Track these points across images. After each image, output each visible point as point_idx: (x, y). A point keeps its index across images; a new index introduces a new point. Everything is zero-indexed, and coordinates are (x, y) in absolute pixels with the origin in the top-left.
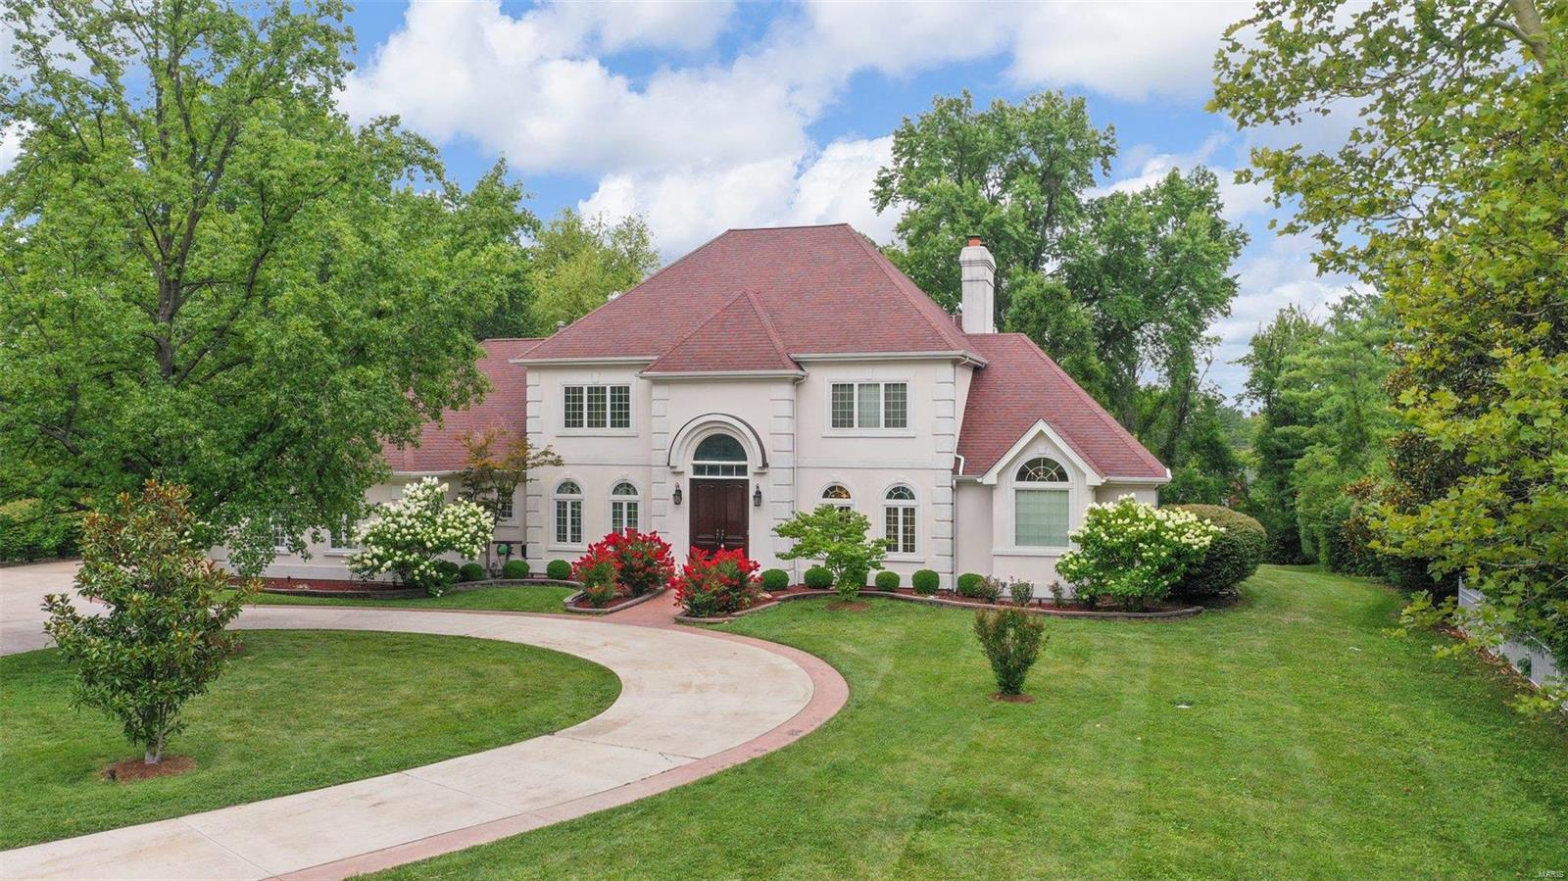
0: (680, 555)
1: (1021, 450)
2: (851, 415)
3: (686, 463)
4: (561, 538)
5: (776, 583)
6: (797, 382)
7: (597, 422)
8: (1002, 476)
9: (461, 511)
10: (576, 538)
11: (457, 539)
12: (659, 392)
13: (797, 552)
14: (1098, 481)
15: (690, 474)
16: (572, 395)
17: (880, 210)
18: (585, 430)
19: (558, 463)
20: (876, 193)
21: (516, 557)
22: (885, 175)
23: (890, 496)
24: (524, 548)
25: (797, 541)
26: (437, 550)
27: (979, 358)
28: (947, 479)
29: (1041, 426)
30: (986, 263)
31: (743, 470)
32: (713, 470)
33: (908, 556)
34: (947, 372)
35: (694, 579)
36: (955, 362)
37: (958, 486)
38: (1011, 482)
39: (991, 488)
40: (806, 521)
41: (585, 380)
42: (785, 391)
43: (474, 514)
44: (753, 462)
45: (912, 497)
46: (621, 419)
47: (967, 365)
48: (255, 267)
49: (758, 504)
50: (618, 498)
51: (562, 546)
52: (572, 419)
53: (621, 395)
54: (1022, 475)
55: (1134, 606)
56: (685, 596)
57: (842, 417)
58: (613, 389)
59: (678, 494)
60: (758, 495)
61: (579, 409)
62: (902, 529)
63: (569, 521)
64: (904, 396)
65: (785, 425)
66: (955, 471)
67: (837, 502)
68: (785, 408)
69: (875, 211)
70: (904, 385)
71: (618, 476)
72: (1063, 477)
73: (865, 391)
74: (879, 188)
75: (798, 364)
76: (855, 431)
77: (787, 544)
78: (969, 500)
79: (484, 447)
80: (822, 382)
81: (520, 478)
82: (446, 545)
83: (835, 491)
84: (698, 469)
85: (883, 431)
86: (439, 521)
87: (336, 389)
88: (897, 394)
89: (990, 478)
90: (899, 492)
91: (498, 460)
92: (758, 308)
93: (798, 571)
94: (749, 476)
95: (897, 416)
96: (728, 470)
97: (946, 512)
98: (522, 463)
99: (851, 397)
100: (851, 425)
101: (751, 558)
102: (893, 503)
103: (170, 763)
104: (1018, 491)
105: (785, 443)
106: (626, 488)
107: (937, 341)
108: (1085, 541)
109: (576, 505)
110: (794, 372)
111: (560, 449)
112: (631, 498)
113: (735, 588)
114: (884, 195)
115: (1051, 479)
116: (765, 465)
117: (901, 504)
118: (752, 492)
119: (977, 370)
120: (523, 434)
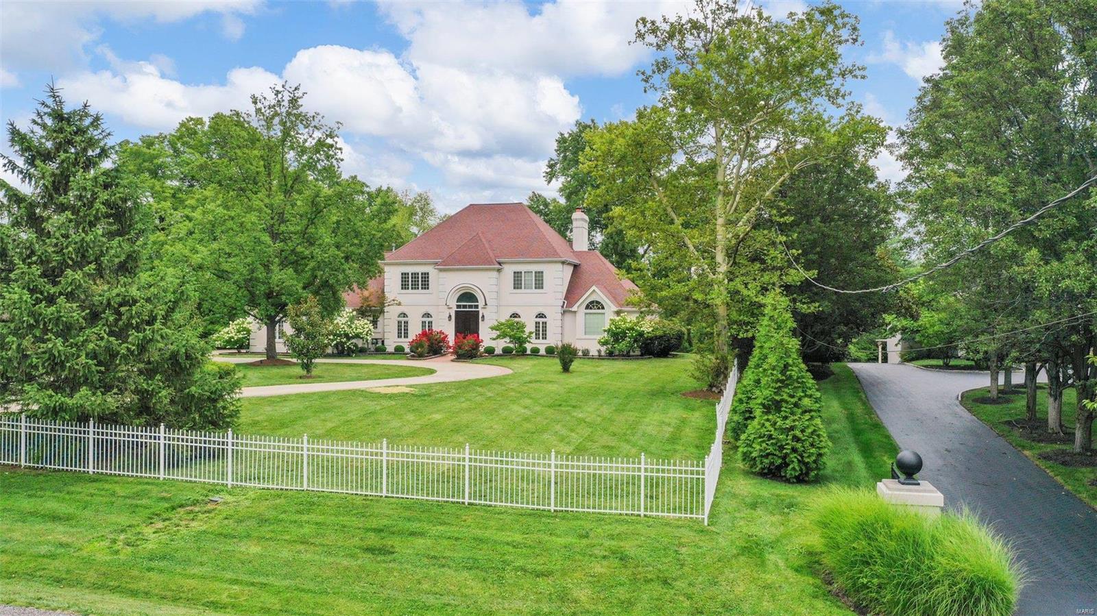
0: (451, 340)
1: (586, 298)
2: (521, 284)
3: (453, 303)
4: (399, 337)
5: (490, 351)
6: (499, 270)
7: (415, 287)
8: (579, 307)
9: (362, 323)
10: (406, 336)
11: (361, 333)
12: (443, 274)
13: (498, 337)
14: (616, 309)
15: (455, 309)
16: (404, 276)
17: (549, 182)
18: (410, 291)
19: (399, 304)
20: (547, 173)
21: (380, 344)
22: (553, 162)
23: (537, 317)
24: (383, 342)
25: (498, 333)
26: (353, 337)
27: (576, 261)
28: (560, 310)
29: (594, 288)
30: (583, 220)
31: (477, 307)
32: (465, 307)
33: (544, 341)
34: (560, 266)
35: (458, 346)
36: (563, 263)
37: (564, 313)
38: (583, 310)
39: (575, 312)
40: (502, 324)
41: (410, 270)
42: (495, 274)
43: (366, 324)
44: (481, 303)
45: (545, 317)
46: (426, 286)
47: (569, 264)
48: (306, 229)
49: (483, 320)
50: (424, 319)
51: (400, 340)
52: (404, 286)
53: (426, 276)
54: (587, 307)
55: (626, 356)
56: (455, 352)
57: (517, 284)
58: (422, 274)
59: (450, 316)
60: (483, 316)
61: (408, 282)
62: (541, 331)
63: (403, 330)
64: (542, 276)
65: (495, 288)
66: (563, 307)
67: (516, 319)
68: (494, 281)
69: (546, 183)
70: (542, 272)
71: (424, 311)
72: (603, 308)
73: (527, 274)
74: (549, 170)
75: (500, 264)
76: (523, 290)
77: (495, 334)
78: (568, 317)
79: (368, 298)
80: (509, 270)
81: (382, 312)
82: (357, 336)
83: (515, 315)
84: (458, 306)
85: (534, 290)
86: (353, 326)
87: (344, 271)
88: (539, 275)
89: (575, 308)
90: (541, 316)
91: (373, 302)
92: (483, 240)
93: (500, 345)
94: (480, 309)
95: (539, 284)
96: (471, 307)
97: (559, 323)
98: (382, 305)
99: (521, 277)
100: (521, 288)
101: (480, 338)
102: (538, 320)
103: (310, 377)
104: (586, 314)
105: (494, 296)
106: (428, 315)
107: (556, 254)
108: (609, 331)
109: (406, 323)
110: (498, 266)
111: (400, 299)
112: (430, 319)
113: (474, 349)
114: (551, 176)
115: (599, 308)
116: (486, 304)
117: (541, 320)
118: (480, 316)
119: (576, 266)
120: (383, 292)
